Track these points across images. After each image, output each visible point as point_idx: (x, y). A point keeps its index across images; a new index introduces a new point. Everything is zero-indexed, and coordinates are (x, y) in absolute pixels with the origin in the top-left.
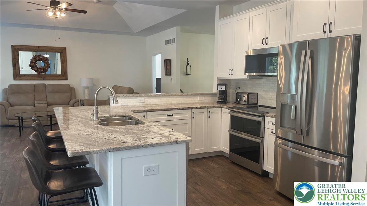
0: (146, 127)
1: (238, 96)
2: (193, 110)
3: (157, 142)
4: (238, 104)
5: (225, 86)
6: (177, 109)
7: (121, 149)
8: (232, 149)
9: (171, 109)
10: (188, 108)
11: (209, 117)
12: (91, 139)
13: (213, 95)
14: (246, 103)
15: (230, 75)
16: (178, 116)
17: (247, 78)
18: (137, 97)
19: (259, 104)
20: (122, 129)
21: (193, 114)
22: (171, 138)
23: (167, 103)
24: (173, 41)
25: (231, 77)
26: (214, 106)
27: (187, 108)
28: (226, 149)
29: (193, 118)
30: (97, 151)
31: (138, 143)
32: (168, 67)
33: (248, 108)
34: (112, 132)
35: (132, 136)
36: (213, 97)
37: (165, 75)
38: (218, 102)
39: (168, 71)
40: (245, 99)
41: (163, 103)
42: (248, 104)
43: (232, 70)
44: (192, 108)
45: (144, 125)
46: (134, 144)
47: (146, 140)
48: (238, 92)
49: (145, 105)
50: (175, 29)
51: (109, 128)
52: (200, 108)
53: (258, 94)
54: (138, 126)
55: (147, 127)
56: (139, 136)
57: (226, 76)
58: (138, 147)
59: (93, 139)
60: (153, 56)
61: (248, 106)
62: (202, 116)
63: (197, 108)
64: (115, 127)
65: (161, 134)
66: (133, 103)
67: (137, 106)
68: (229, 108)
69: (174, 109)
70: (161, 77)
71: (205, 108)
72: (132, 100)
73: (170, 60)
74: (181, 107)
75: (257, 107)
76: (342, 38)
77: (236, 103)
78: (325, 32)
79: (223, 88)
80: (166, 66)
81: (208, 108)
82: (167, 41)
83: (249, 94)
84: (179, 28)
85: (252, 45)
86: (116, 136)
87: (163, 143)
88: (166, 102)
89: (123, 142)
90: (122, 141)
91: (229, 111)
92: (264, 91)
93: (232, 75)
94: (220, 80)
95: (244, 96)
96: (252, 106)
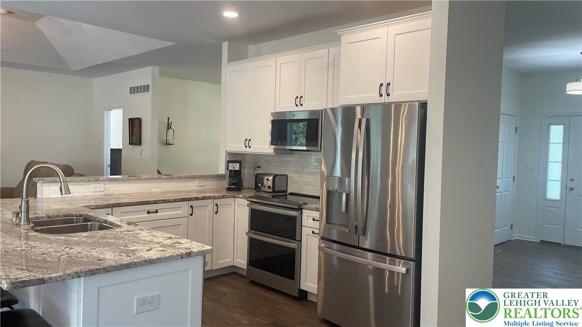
0: (126, 233)
1: (259, 179)
2: (191, 203)
3: (158, 256)
4: (259, 191)
5: (239, 164)
6: (165, 201)
7: (99, 272)
8: (252, 262)
9: (154, 201)
10: (183, 200)
11: (216, 213)
12: (33, 257)
13: (219, 177)
14: (270, 190)
15: (246, 147)
16: (166, 212)
17: (273, 152)
18: (90, 183)
19: (289, 191)
20: (83, 237)
21: (190, 209)
22: (178, 248)
23: (144, 191)
24: (145, 88)
25: (248, 150)
26: (223, 196)
27: (181, 199)
28: (242, 262)
29: (191, 215)
30: (56, 277)
31: (126, 260)
32: (135, 131)
33: (273, 197)
34: (68, 244)
35: (109, 248)
36: (220, 180)
37: (130, 144)
38: (228, 189)
39: (135, 138)
40: (270, 183)
41: (136, 191)
42: (274, 191)
43: (250, 140)
44: (189, 199)
45: (121, 230)
46: (120, 262)
47: (138, 255)
48: (258, 174)
49: (105, 195)
50: (149, 69)
51: (59, 238)
52: (203, 199)
53: (288, 176)
54: (111, 232)
55: (129, 233)
56: (122, 248)
57: (240, 148)
58: (128, 266)
59: (40, 258)
60: (106, 112)
61: (275, 194)
62: (205, 210)
63: (197, 199)
64: (68, 235)
65: (158, 243)
66: (84, 192)
67: (91, 197)
68: (247, 198)
69: (160, 202)
70: (121, 148)
71: (210, 198)
72: (82, 186)
73: (139, 120)
74: (172, 198)
75: (286, 195)
76: (398, 105)
77: (255, 189)
78: (381, 95)
79: (237, 167)
80: (132, 130)
81: (215, 198)
82: (134, 88)
83: (275, 176)
84: (157, 69)
85: (281, 105)
86: (80, 251)
87: (170, 257)
88: (141, 191)
89: (99, 260)
90: (97, 259)
91: (248, 202)
92: (296, 172)
93: (250, 147)
94: (230, 154)
95: (268, 180)
96: (280, 194)
